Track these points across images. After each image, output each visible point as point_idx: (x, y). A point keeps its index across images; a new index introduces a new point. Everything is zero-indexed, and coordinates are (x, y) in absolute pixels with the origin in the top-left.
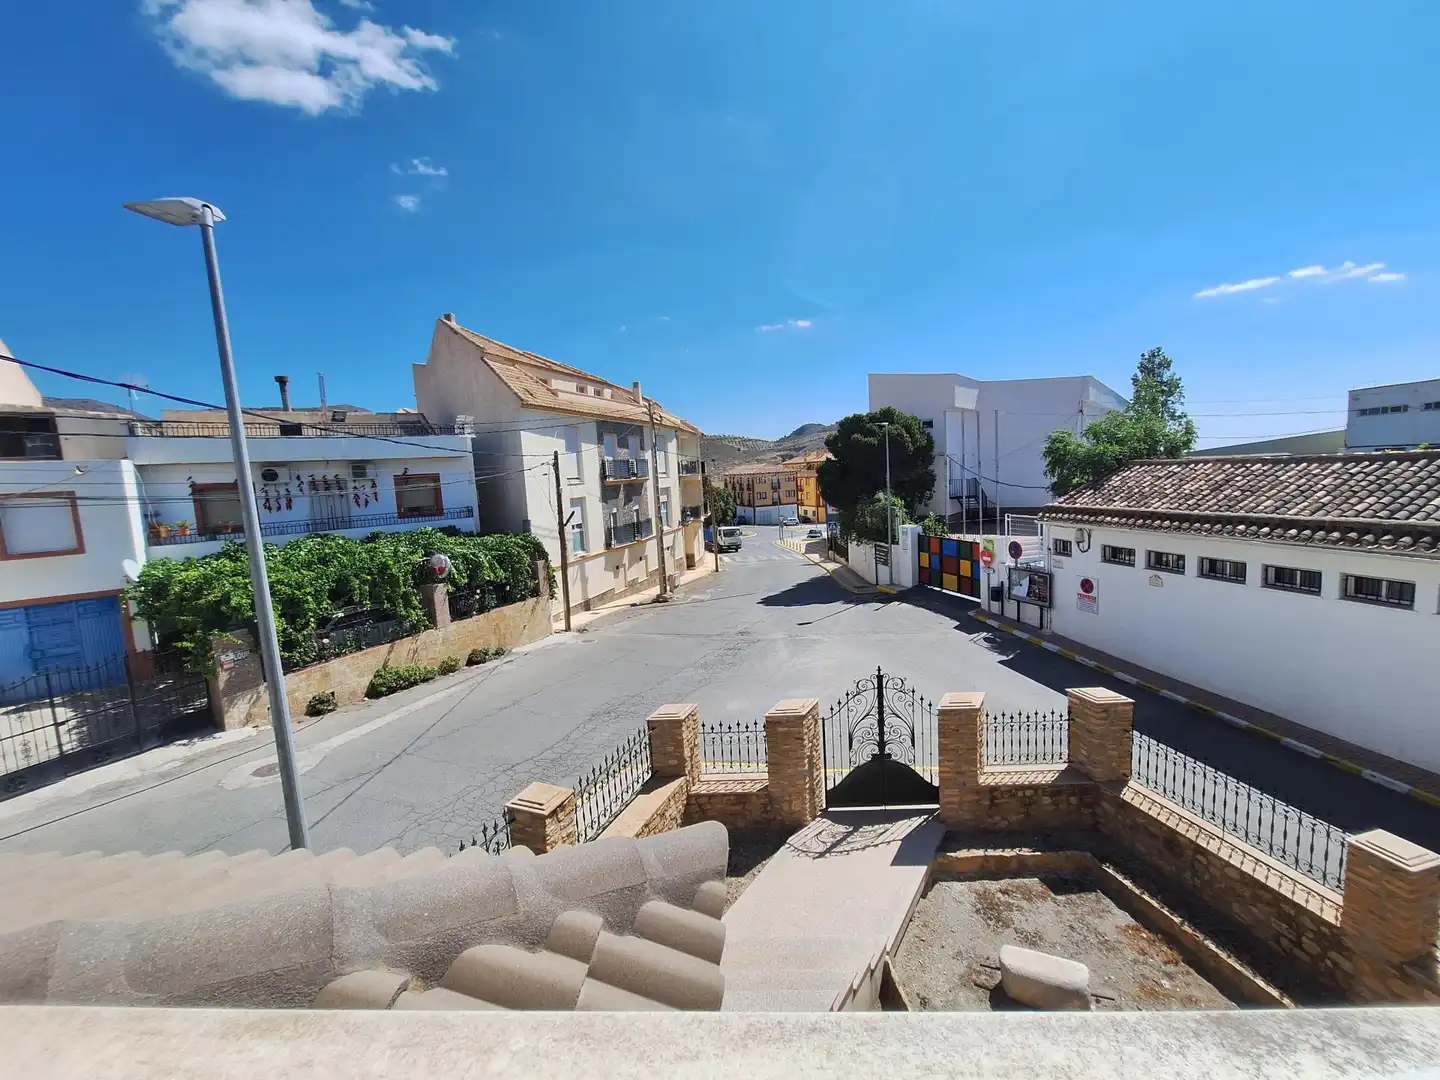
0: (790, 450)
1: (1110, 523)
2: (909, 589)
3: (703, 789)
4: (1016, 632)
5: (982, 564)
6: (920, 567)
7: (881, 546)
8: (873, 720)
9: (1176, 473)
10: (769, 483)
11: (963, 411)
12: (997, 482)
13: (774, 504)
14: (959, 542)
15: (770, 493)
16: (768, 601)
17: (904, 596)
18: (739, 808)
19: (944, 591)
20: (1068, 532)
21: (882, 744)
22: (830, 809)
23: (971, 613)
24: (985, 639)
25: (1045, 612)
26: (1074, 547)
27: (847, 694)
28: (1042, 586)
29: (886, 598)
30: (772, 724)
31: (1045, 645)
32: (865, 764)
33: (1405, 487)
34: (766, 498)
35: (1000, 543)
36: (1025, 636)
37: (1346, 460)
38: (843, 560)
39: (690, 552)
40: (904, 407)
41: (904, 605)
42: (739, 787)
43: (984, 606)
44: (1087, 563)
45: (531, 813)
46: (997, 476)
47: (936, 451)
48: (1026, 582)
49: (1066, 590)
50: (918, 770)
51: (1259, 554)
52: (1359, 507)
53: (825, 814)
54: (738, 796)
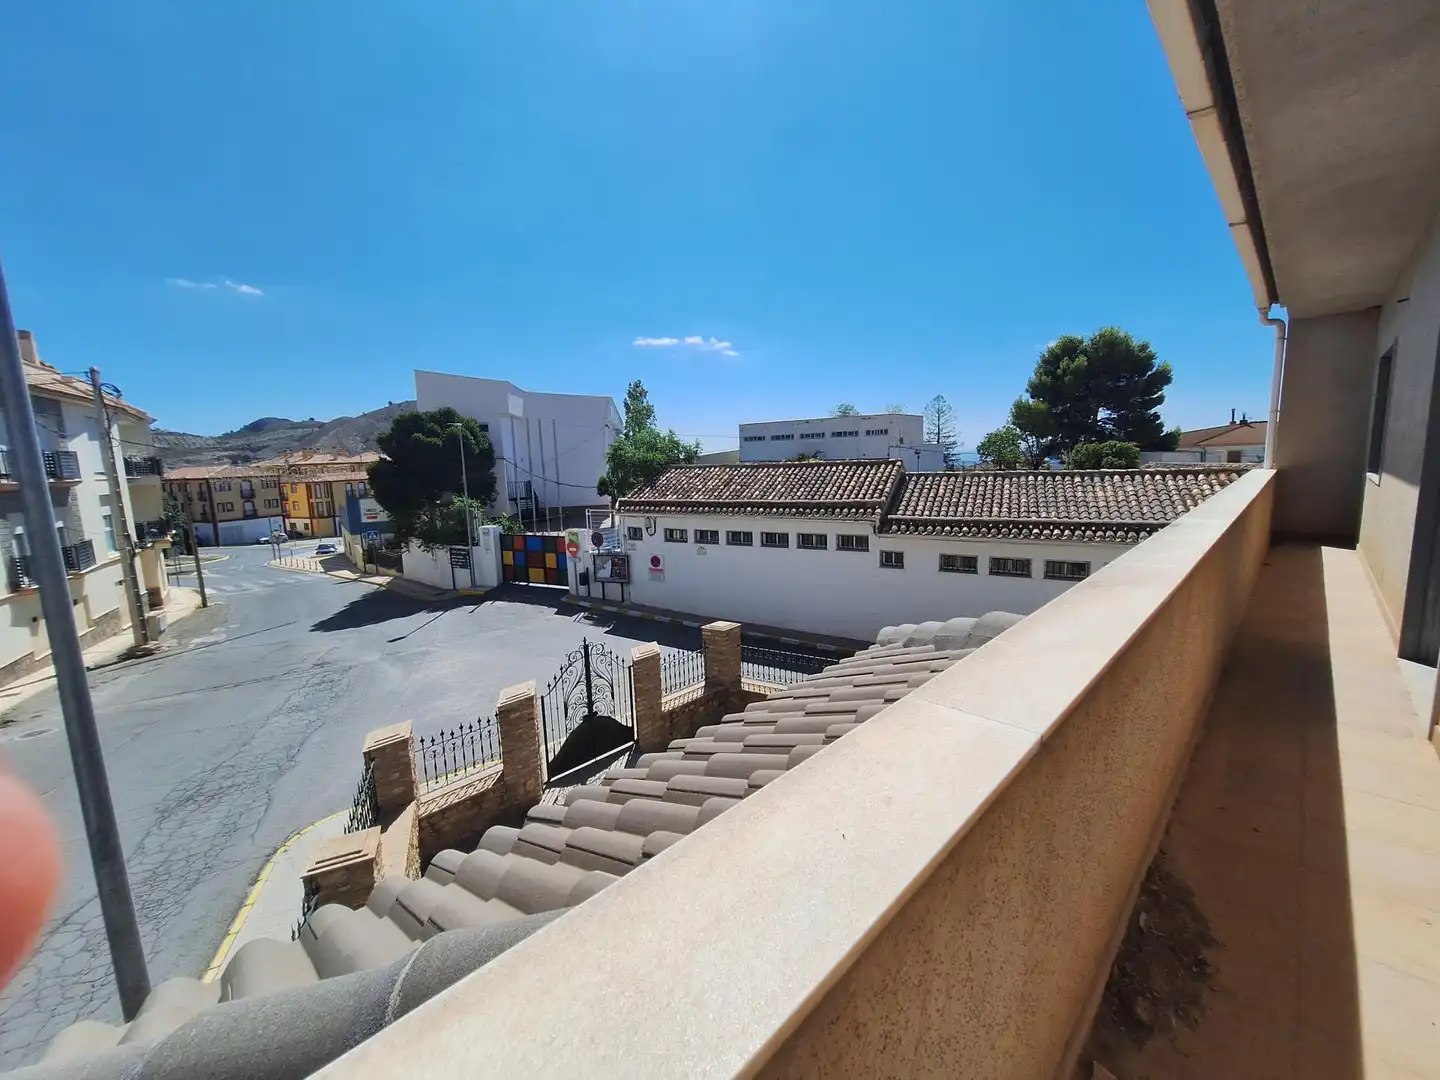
0: (243, 449)
1: (670, 512)
2: (496, 588)
3: (434, 808)
4: (606, 608)
5: (568, 554)
6: (503, 565)
7: (454, 549)
8: (583, 687)
9: (700, 475)
10: (236, 489)
11: (512, 417)
12: (559, 484)
13: (246, 517)
14: (543, 537)
15: (238, 503)
16: (325, 626)
17: (493, 595)
18: (475, 810)
19: (531, 584)
20: (638, 521)
21: (590, 704)
22: (553, 779)
23: (564, 599)
24: (585, 618)
25: (625, 588)
26: (644, 531)
27: (561, 669)
28: (621, 567)
29: (477, 600)
30: (504, 714)
31: (632, 613)
32: (578, 728)
33: (813, 482)
34: (232, 510)
35: (584, 535)
36: (614, 609)
37: (785, 467)
38: (393, 572)
39: (153, 585)
40: (468, 408)
41: (498, 603)
42: (470, 790)
43: (573, 592)
44: (652, 544)
45: (346, 867)
46: (558, 478)
47: (496, 455)
48: (609, 565)
49: (640, 567)
50: (618, 718)
51: (757, 525)
52: (799, 494)
53: (550, 785)
54: (473, 799)
